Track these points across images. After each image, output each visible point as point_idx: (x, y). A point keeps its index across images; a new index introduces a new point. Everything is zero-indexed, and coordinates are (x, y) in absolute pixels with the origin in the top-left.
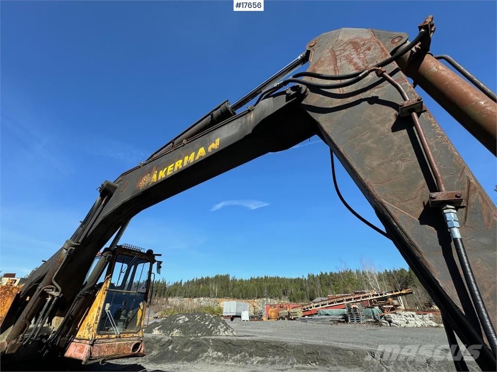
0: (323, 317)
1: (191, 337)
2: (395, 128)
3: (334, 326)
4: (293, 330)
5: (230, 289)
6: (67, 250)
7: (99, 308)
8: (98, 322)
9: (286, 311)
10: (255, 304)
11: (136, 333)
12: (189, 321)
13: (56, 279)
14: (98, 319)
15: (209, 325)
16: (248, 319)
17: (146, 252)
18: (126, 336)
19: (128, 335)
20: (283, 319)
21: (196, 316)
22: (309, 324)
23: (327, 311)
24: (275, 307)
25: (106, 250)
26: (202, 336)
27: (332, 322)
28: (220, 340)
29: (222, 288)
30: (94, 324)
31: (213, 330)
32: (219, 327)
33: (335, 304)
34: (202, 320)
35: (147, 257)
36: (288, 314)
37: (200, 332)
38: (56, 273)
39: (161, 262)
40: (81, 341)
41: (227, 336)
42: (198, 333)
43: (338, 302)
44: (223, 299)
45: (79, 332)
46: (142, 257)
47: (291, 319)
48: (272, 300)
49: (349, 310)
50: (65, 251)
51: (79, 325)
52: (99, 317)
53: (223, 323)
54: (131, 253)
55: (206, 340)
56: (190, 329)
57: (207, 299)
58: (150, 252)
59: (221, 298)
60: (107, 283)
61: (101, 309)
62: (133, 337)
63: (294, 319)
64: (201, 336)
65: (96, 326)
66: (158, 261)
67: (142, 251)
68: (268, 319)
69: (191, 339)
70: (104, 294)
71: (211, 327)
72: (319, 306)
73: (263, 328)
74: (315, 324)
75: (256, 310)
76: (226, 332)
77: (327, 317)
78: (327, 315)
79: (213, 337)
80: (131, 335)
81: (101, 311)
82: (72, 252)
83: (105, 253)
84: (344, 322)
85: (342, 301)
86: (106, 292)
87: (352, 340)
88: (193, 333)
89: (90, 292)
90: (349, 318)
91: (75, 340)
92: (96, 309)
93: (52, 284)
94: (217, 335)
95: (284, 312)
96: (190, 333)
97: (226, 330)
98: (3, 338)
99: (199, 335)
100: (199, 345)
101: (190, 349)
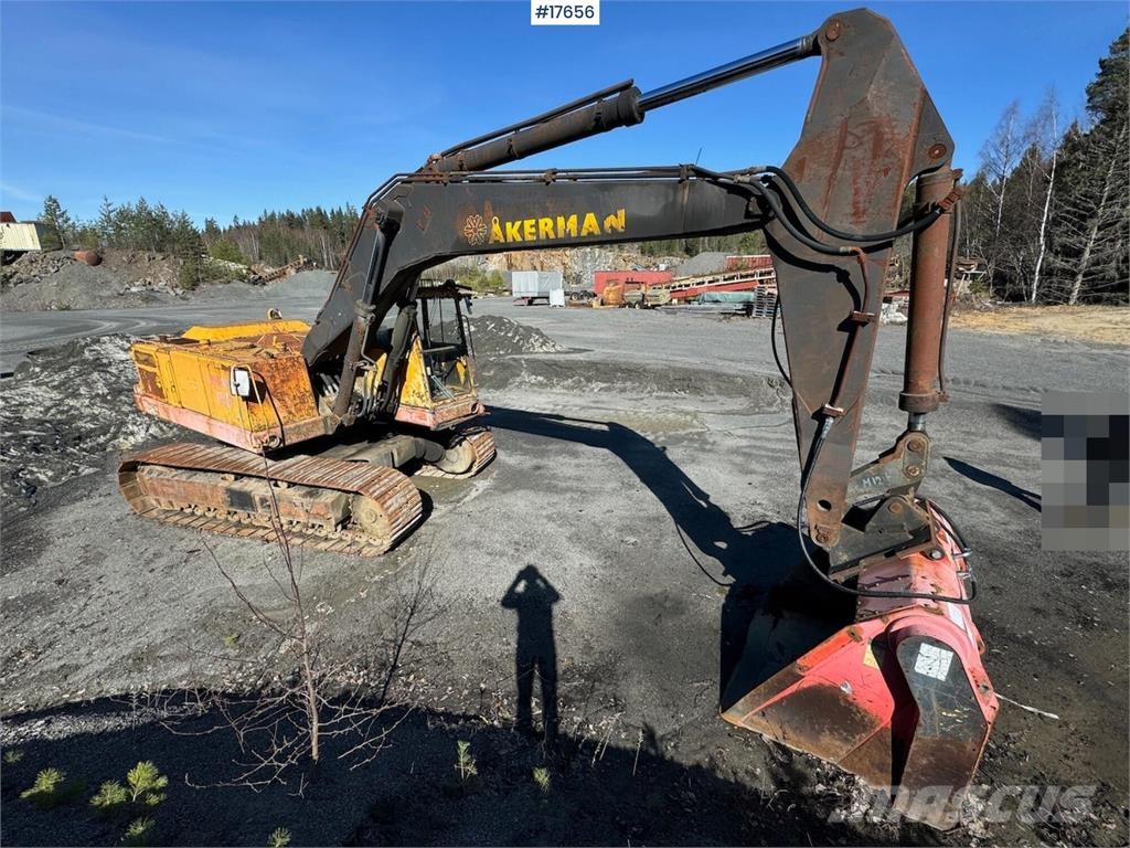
0: (708, 305)
1: (489, 356)
2: (842, 328)
3: (725, 325)
4: (651, 333)
7: (423, 375)
8: (428, 390)
9: (638, 293)
10: (567, 261)
12: (478, 332)
13: (365, 353)
14: (428, 387)
15: (513, 337)
16: (563, 304)
17: (444, 284)
18: (461, 398)
20: (631, 305)
22: (680, 318)
23: (717, 295)
24: (617, 284)
26: (507, 354)
27: (722, 317)
28: (538, 361)
30: (425, 393)
31: (523, 346)
32: (532, 340)
33: (736, 281)
34: (501, 330)
36: (641, 298)
37: (502, 349)
38: (363, 346)
40: (415, 408)
41: (547, 353)
42: (499, 350)
43: (742, 277)
45: (402, 398)
47: (646, 307)
48: (603, 251)
49: (760, 297)
53: (537, 334)
55: (515, 360)
56: (485, 344)
60: (417, 344)
61: (425, 376)
62: (468, 398)
63: (653, 307)
64: (505, 355)
65: (428, 394)
68: (602, 304)
69: (491, 359)
70: (421, 357)
71: (518, 341)
72: (703, 283)
73: (596, 327)
74: (690, 320)
75: (569, 272)
76: (544, 347)
77: (714, 306)
78: (717, 301)
79: (526, 357)
81: (426, 378)
84: (743, 315)
85: (752, 276)
87: (747, 355)
88: (491, 351)
90: (755, 309)
91: (401, 405)
92: (419, 376)
94: (532, 353)
95: (634, 294)
96: (486, 350)
97: (543, 344)
98: (323, 410)
99: (501, 352)
100: (504, 367)
101: (492, 372)
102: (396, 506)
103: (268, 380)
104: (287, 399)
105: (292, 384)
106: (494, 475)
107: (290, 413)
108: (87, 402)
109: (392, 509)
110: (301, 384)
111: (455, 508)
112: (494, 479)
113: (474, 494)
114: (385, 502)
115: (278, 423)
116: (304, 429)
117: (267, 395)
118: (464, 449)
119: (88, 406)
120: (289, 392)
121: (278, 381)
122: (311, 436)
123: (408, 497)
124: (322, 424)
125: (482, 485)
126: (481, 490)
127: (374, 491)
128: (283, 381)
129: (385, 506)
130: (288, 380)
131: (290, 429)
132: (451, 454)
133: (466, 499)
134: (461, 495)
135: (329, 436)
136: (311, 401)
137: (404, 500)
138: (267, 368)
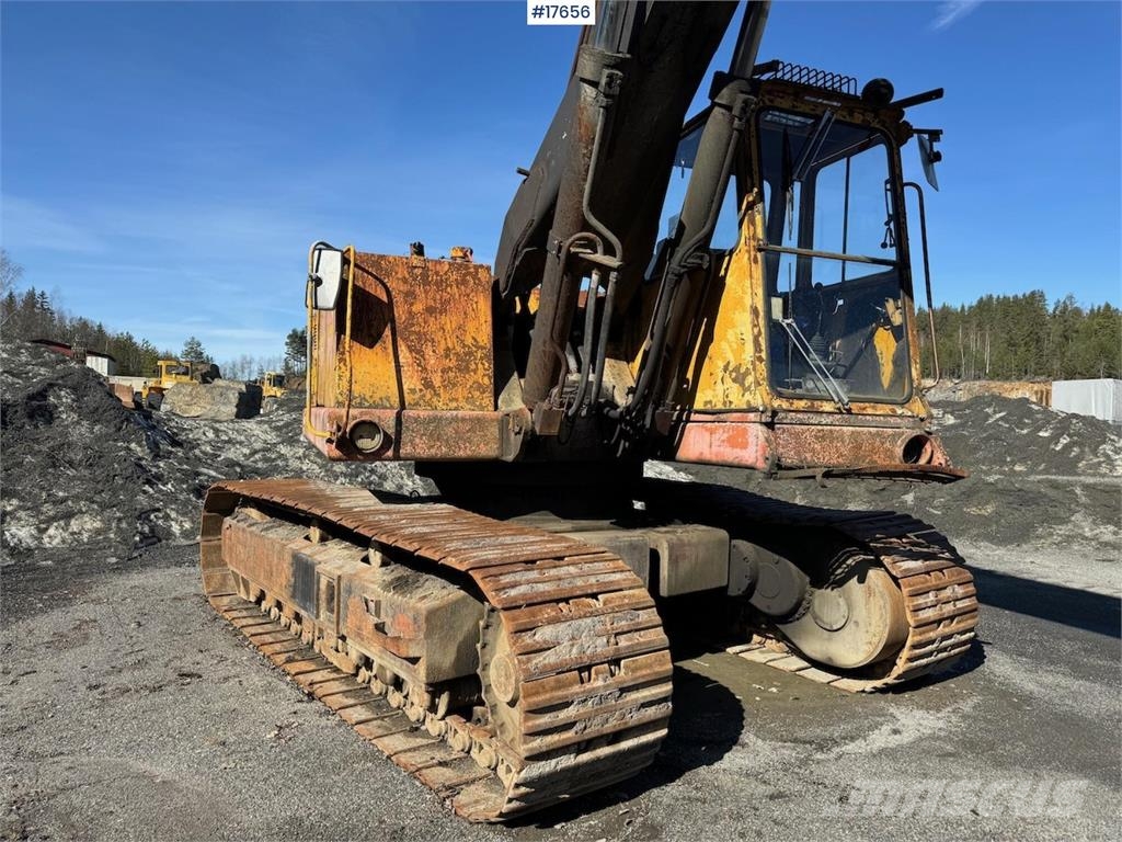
1: (987, 473)
5: (1048, 346)
6: (594, 84)
7: (755, 311)
8: (764, 355)
11: (902, 405)
12: (963, 425)
13: (594, 208)
14: (763, 347)
15: (1054, 439)
17: (859, 94)
18: (870, 411)
19: (873, 407)
21: (989, 410)
25: (720, 81)
26: (1032, 471)
29: (1011, 344)
30: (753, 363)
31: (1080, 458)
32: (1106, 448)
34: (1021, 425)
35: (869, 117)
37: (1022, 461)
38: (587, 187)
39: (935, 135)
40: (723, 416)
42: (1013, 463)
44: (1017, 383)
45: (698, 395)
46: (851, 114)
50: (589, 91)
51: (690, 375)
52: (762, 341)
54: (804, 102)
55: (1054, 485)
56: (976, 449)
57: (950, 384)
58: (879, 91)
59: (1007, 379)
60: (752, 222)
61: (762, 314)
62: (894, 415)
64: (1027, 474)
65: (762, 368)
66: (920, 132)
67: (845, 89)
69: (991, 479)
70: (756, 261)
71: (1068, 447)
79: (1086, 480)
80: (885, 409)
81: (762, 321)
82: (616, 90)
83: (725, 91)
86: (759, 255)
88: (992, 462)
89: (702, 258)
91: (694, 417)
92: (745, 319)
93: (586, 226)
94: (1104, 475)
96: (978, 462)
98: (509, 402)
99: (1018, 468)
100: (1024, 498)
101: (990, 509)
102: (565, 653)
103: (398, 299)
104: (429, 351)
105: (450, 321)
106: (967, 706)
107: (428, 384)
108: (301, 452)
109: (549, 658)
110: (471, 327)
111: (804, 763)
112: (965, 717)
113: (880, 739)
114: (531, 629)
115: (395, 400)
116: (450, 431)
117: (388, 332)
118: (870, 592)
119: (300, 458)
120: (438, 336)
121: (418, 307)
122: (463, 452)
123: (623, 642)
124: (494, 430)
125: (914, 720)
126: (906, 738)
127: (514, 585)
128: (430, 310)
129: (527, 639)
130: (443, 311)
131: (416, 420)
132: (829, 603)
133: (850, 747)
134: (837, 731)
135: (505, 463)
136: (483, 372)
137: (601, 646)
138: (402, 272)
